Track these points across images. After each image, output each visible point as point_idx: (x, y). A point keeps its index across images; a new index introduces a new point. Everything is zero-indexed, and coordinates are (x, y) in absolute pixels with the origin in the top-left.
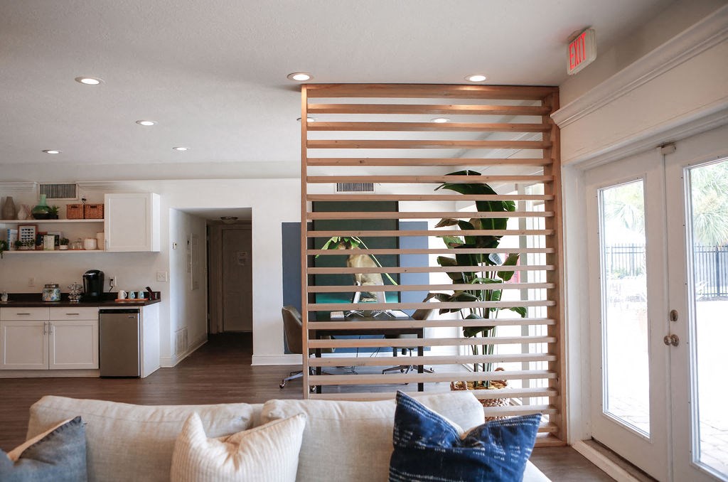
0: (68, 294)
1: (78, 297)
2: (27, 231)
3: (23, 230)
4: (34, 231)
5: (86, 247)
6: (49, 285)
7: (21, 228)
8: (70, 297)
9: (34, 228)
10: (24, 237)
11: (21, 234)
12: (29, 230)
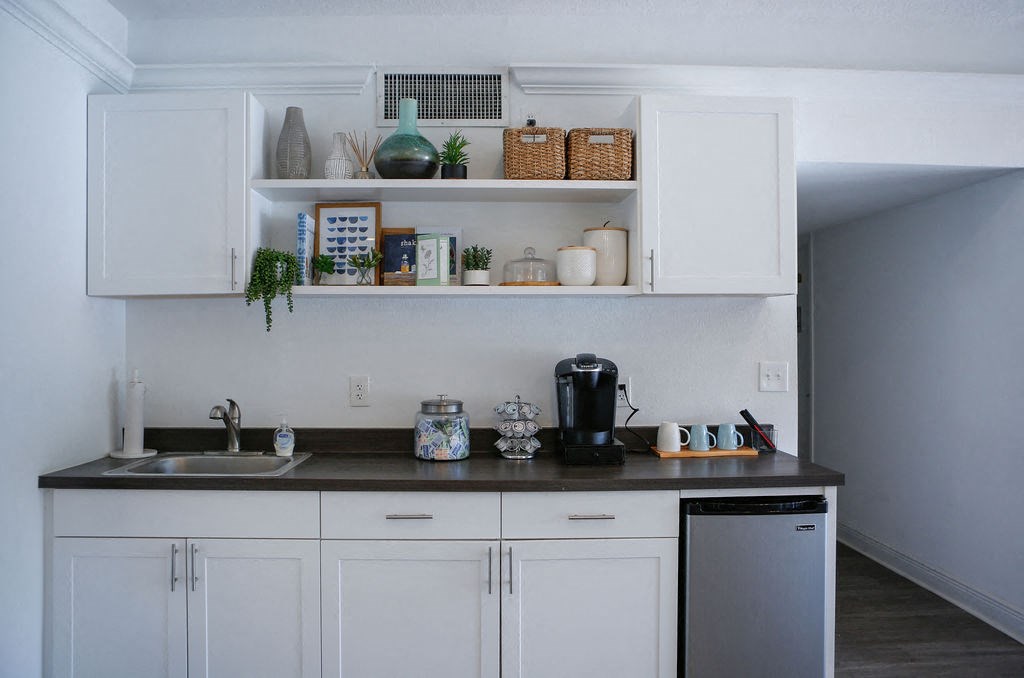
0: (495, 435)
1: (533, 445)
2: (348, 224)
3: (333, 220)
4: (370, 224)
5: (564, 274)
6: (439, 405)
7: (325, 213)
8: (502, 445)
9: (370, 212)
10: (335, 244)
11: (325, 234)
12: (354, 220)
